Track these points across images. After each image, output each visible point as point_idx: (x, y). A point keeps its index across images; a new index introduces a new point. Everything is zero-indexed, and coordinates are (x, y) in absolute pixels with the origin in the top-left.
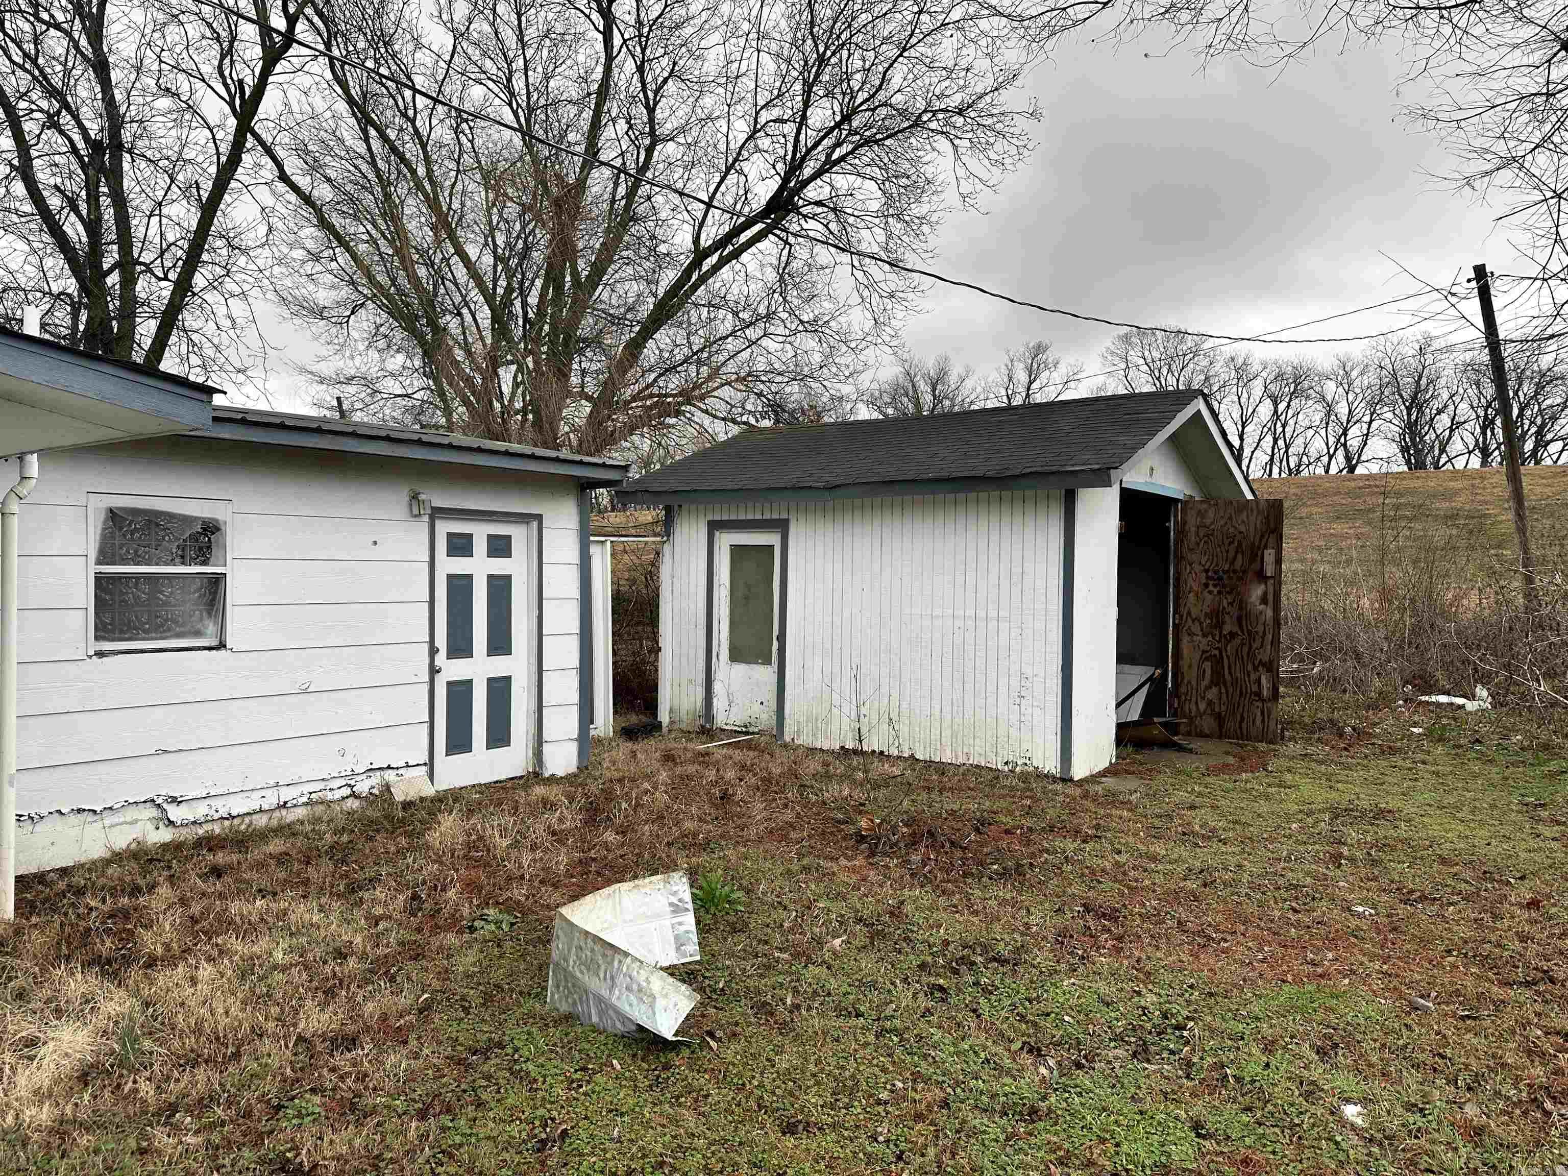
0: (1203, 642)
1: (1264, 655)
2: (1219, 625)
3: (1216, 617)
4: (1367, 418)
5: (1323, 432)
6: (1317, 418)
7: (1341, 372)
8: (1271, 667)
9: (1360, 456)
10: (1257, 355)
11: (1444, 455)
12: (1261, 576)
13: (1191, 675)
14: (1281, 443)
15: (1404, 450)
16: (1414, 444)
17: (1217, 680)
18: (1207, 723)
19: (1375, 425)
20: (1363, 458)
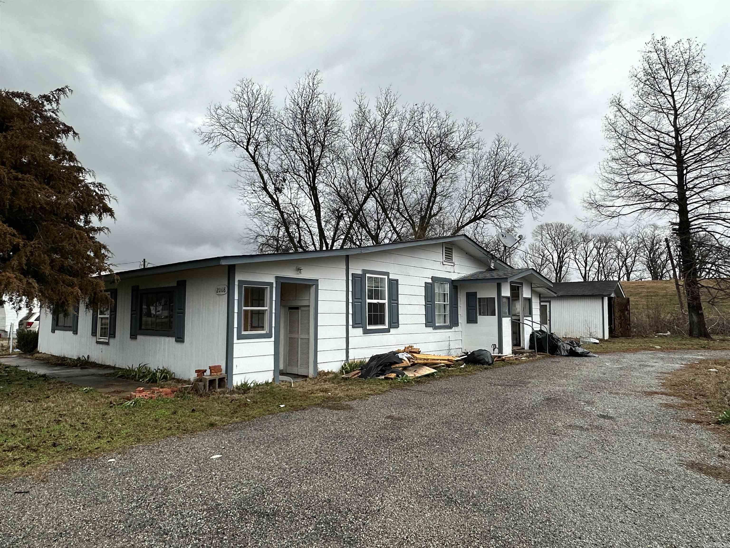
0: (619, 321)
1: (628, 323)
2: (621, 318)
3: (620, 316)
4: (634, 255)
5: (617, 261)
6: (615, 255)
7: (623, 238)
8: (629, 325)
9: (632, 269)
10: (590, 233)
11: (665, 269)
12: (627, 310)
13: (617, 326)
14: (601, 265)
15: (649, 267)
16: (653, 265)
17: (621, 327)
18: (620, 335)
19: (637, 258)
20: (633, 270)
